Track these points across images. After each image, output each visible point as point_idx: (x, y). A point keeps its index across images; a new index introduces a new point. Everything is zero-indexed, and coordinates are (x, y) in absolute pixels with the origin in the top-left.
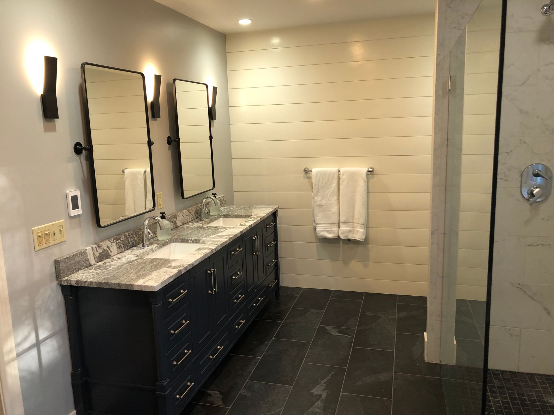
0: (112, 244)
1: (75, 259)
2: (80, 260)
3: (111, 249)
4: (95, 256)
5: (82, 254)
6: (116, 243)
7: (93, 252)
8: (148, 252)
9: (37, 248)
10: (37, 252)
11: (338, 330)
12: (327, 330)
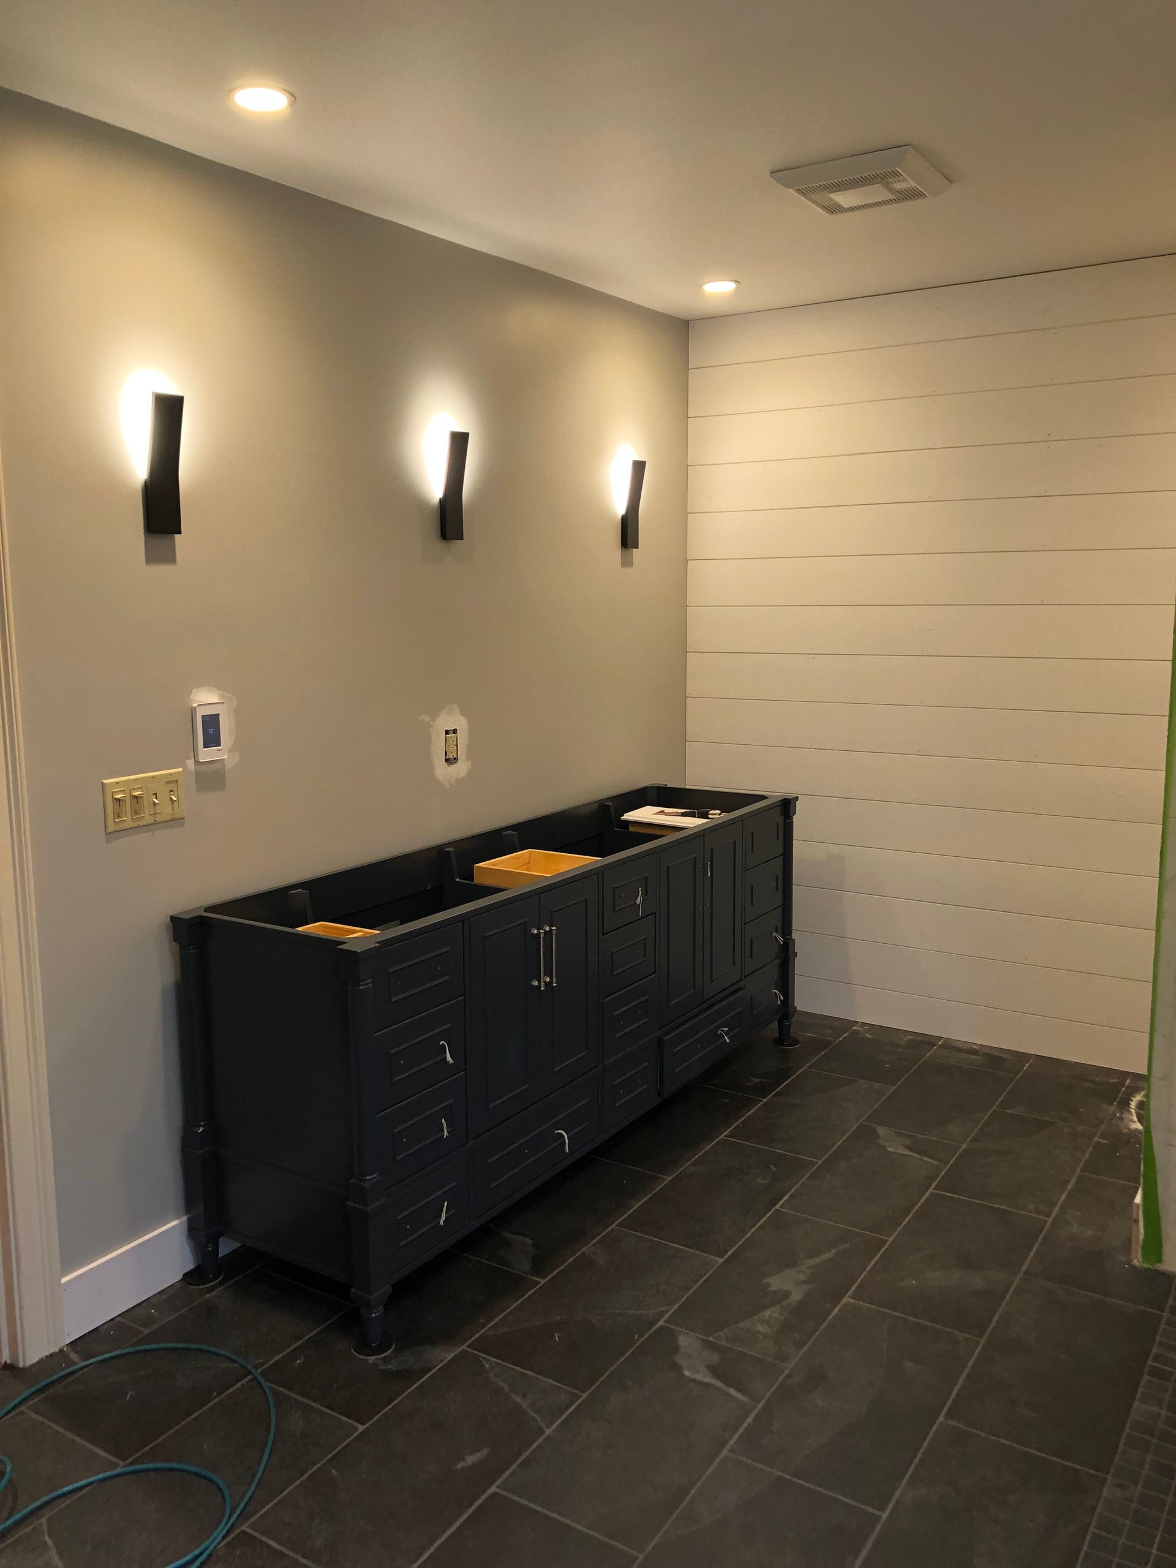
9: (110, 829)
10: (110, 835)
11: (908, 1141)
12: (878, 1136)
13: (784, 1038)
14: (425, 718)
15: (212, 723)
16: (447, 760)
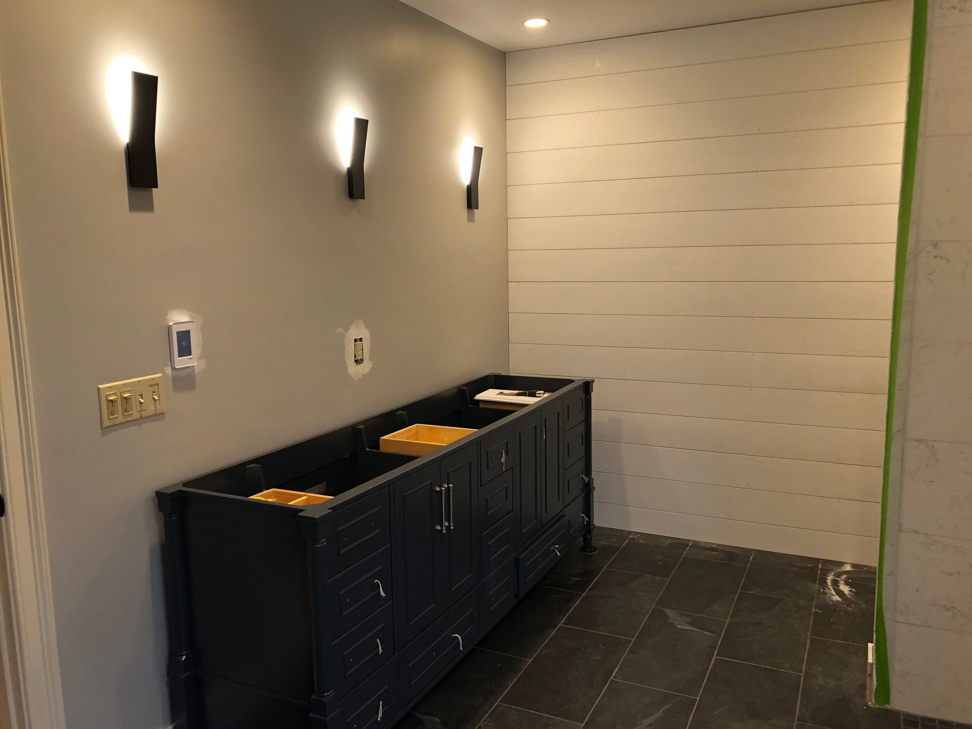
9: (106, 423)
10: (105, 430)
11: (690, 620)
12: (668, 617)
13: (587, 546)
14: (341, 330)
15: (184, 337)
16: (356, 361)
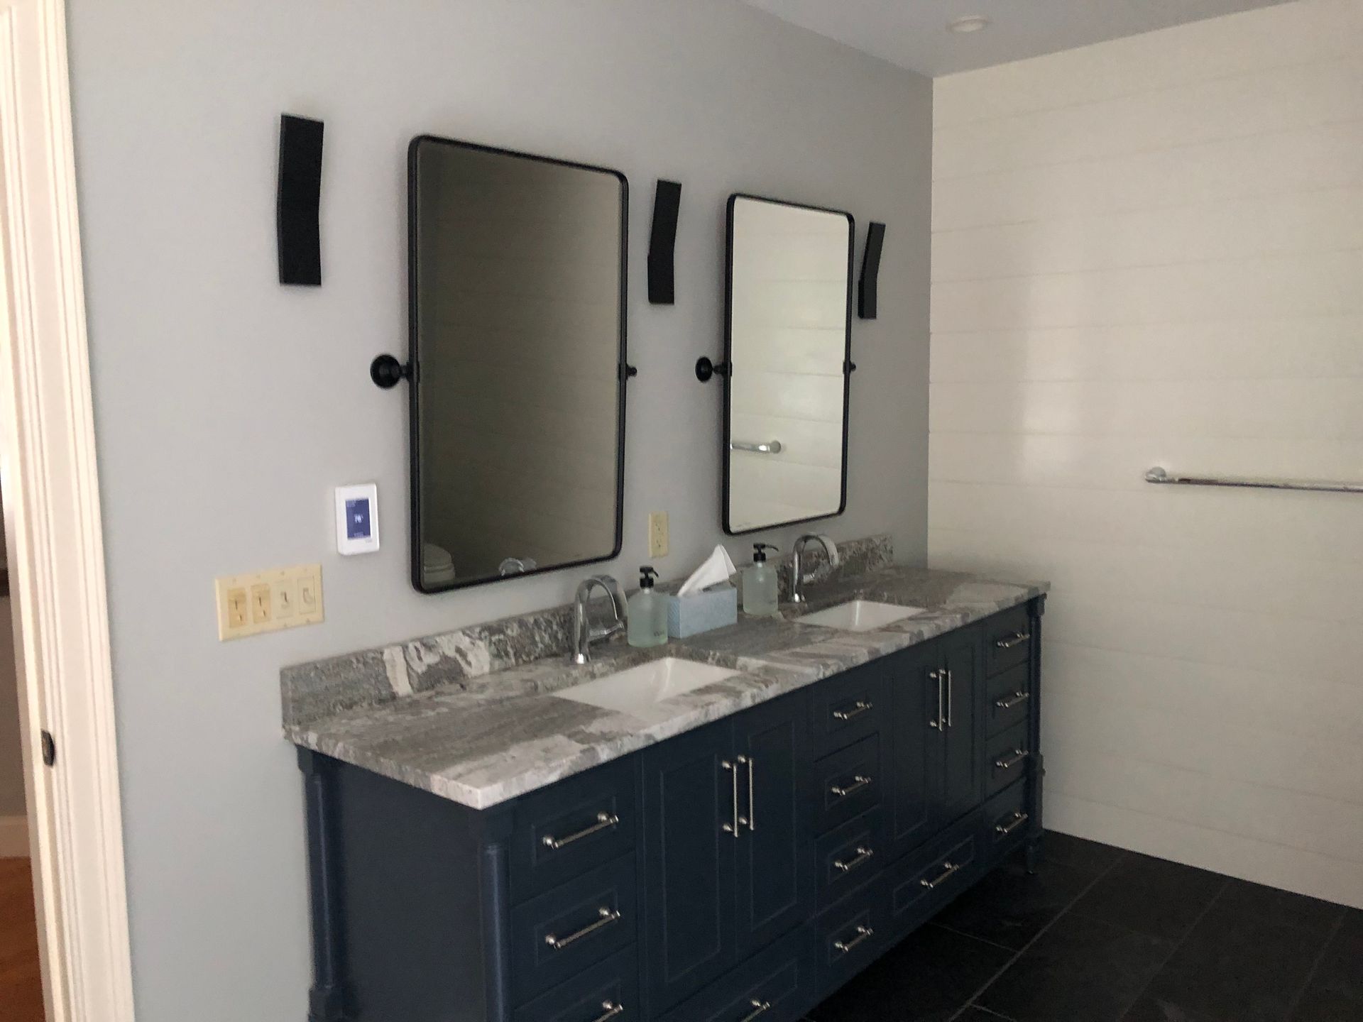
0: (473, 644)
1: (342, 675)
2: (359, 680)
3: (470, 657)
4: (413, 674)
5: (365, 664)
6: (490, 642)
7: (406, 661)
8: (576, 678)
15: (357, 509)
